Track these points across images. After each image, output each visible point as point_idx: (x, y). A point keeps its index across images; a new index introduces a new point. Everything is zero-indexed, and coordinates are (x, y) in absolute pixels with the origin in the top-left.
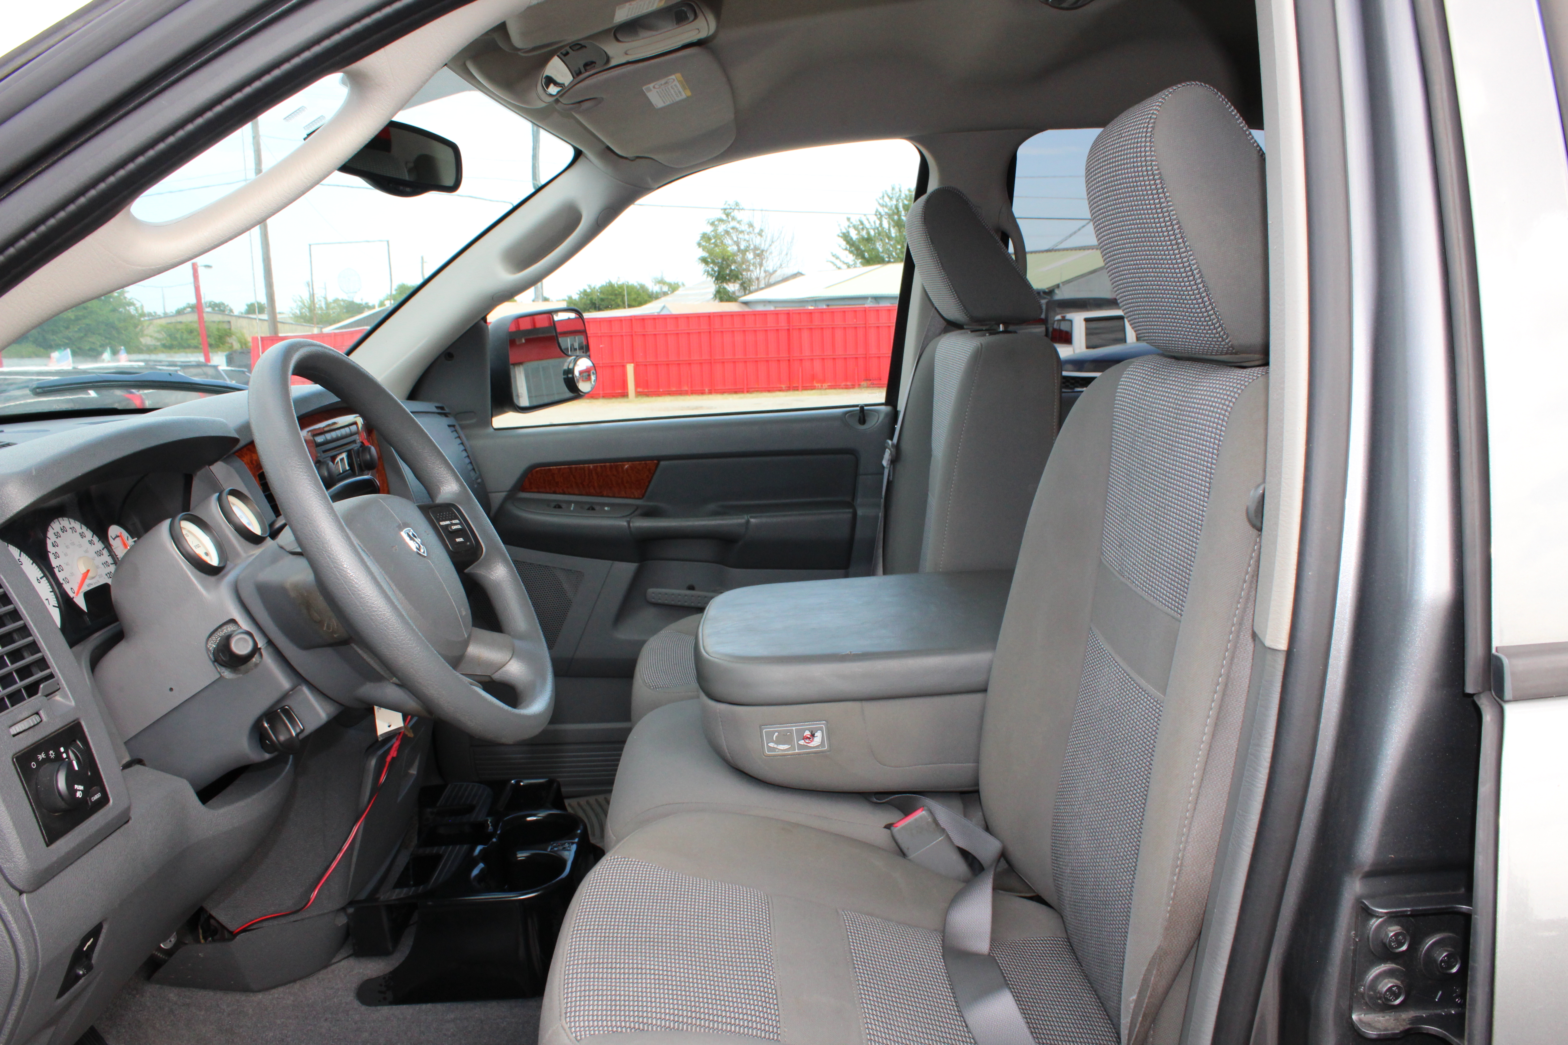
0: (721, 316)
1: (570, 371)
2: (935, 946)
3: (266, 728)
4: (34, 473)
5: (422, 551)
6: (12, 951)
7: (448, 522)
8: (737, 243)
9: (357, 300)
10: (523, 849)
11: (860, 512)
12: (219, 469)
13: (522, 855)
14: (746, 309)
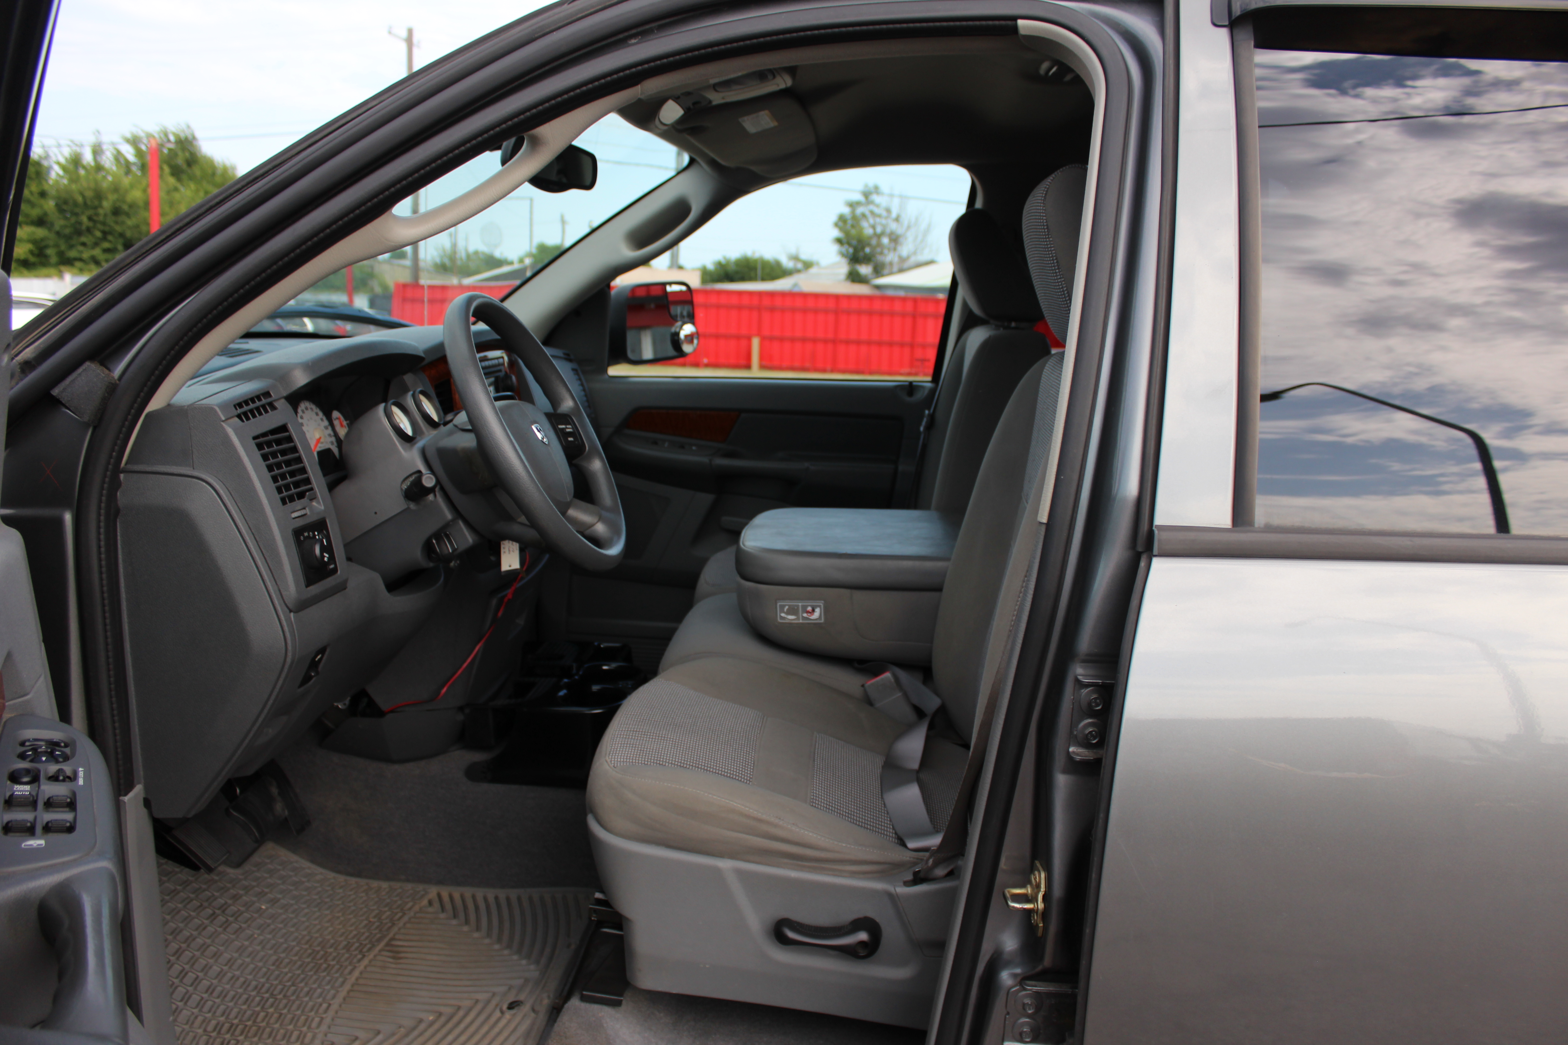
0: (849, 297)
1: (677, 334)
2: (879, 761)
3: (433, 543)
4: (310, 364)
5: (545, 440)
6: (284, 644)
7: (564, 426)
8: (874, 227)
9: (498, 254)
10: (597, 683)
11: (901, 468)
12: (408, 378)
13: (595, 688)
14: (876, 293)
